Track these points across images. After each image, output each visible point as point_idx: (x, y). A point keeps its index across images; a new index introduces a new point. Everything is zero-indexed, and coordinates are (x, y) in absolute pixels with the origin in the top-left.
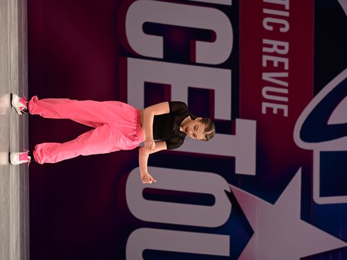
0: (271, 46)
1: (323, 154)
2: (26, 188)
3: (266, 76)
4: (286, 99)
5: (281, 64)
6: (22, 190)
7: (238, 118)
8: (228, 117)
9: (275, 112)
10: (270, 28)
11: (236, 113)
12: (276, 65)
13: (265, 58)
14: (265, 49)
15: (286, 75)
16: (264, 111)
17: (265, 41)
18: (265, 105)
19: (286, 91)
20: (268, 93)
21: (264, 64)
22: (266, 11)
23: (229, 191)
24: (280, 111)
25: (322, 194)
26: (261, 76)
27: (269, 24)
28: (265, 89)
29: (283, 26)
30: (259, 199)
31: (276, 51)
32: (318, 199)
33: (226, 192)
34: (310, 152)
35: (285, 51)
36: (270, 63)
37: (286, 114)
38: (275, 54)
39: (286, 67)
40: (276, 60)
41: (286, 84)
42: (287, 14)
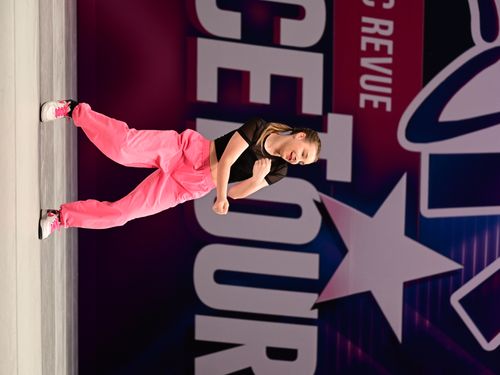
0: (371, 26)
1: (433, 158)
3: (365, 62)
4: (388, 90)
5: (384, 48)
7: (331, 112)
8: (318, 111)
9: (376, 105)
10: (372, 4)
11: (328, 107)
12: (377, 48)
13: (365, 40)
14: (365, 30)
15: (389, 60)
16: (362, 105)
17: (365, 19)
18: (363, 98)
19: (389, 81)
20: (368, 82)
21: (363, 47)
23: (319, 200)
24: (382, 105)
25: (432, 205)
26: (359, 62)
28: (364, 78)
29: (387, 0)
30: (355, 211)
31: (377, 32)
32: (426, 212)
33: (316, 202)
34: (417, 156)
35: (389, 32)
36: (370, 46)
37: (389, 108)
38: (377, 35)
39: (390, 51)
41: (389, 72)
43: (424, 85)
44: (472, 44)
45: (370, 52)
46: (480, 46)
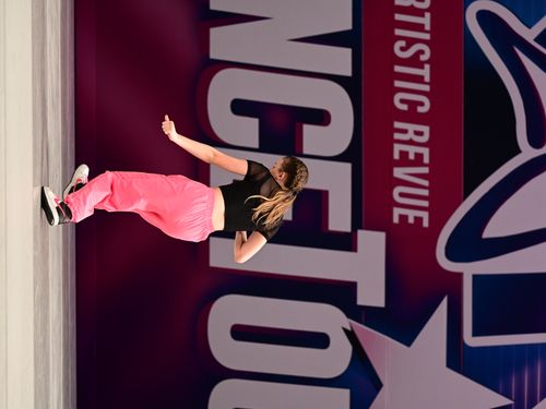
0: (405, 131)
1: (476, 278)
2: (72, 324)
3: (399, 172)
4: (425, 204)
5: (419, 156)
6: (66, 327)
7: (361, 228)
8: (347, 228)
9: (411, 220)
10: (404, 107)
11: (358, 222)
12: (412, 157)
13: (397, 148)
14: (397, 136)
15: (425, 170)
16: (396, 220)
17: (397, 125)
18: (397, 212)
19: (425, 193)
20: (402, 195)
21: (396, 156)
22: (398, 84)
23: (349, 328)
24: (419, 220)
25: (476, 333)
26: (392, 172)
27: (402, 101)
28: (397, 190)
29: (422, 104)
30: (390, 339)
31: (412, 138)
32: (470, 340)
33: (345, 330)
34: (459, 276)
35: (425, 138)
36: (404, 154)
37: (426, 224)
38: (411, 142)
39: (426, 160)
40: (412, 151)
41: (425, 183)
42: (426, 88)
43: (465, 197)
44: (518, 151)
45: (404, 160)
46: (528, 153)
